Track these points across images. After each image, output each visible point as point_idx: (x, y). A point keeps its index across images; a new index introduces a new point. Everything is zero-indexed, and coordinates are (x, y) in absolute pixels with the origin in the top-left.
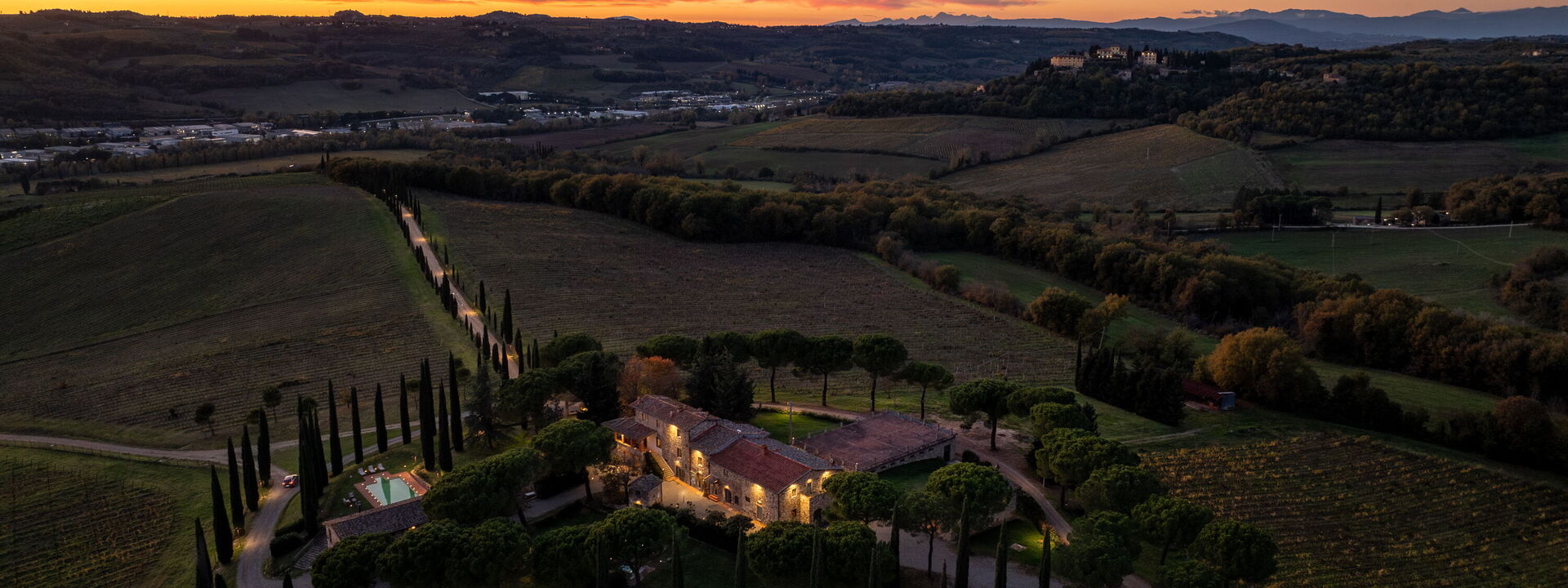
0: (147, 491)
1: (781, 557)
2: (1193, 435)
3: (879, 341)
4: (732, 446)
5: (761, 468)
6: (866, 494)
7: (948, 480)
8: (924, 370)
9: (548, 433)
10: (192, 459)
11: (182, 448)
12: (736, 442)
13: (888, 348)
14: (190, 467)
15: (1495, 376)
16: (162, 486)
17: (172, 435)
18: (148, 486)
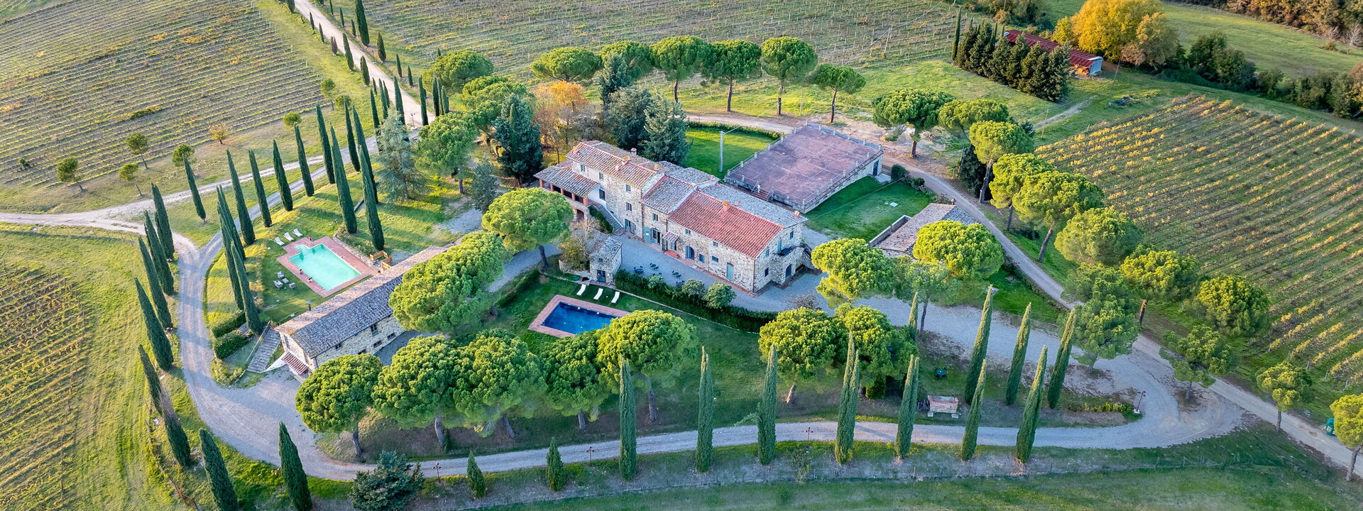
0: (36, 272)
1: (807, 359)
2: (1077, 112)
3: (789, 48)
4: (688, 201)
5: (728, 228)
6: (865, 270)
7: (942, 248)
8: (837, 75)
9: (502, 212)
10: (70, 225)
11: (53, 210)
12: (691, 196)
13: (800, 55)
14: (73, 237)
15: (1314, 14)
16: (49, 263)
17: (34, 193)
18: (34, 265)
